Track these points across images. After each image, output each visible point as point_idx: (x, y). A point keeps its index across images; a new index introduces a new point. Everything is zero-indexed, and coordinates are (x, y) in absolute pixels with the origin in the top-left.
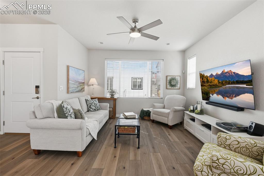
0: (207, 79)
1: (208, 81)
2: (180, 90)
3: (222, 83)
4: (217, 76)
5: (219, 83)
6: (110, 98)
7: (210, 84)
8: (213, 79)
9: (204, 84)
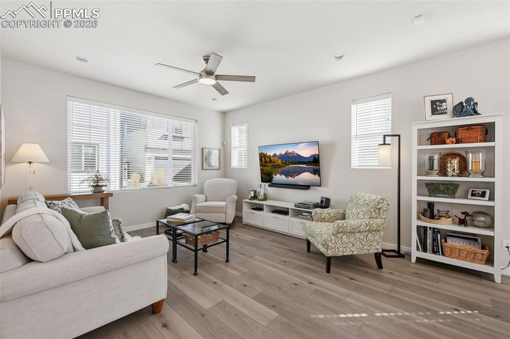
0: (270, 159)
1: (271, 161)
2: (220, 170)
3: (286, 163)
4: (281, 157)
5: (283, 163)
6: (91, 193)
7: (274, 164)
8: (276, 159)
9: (267, 164)
